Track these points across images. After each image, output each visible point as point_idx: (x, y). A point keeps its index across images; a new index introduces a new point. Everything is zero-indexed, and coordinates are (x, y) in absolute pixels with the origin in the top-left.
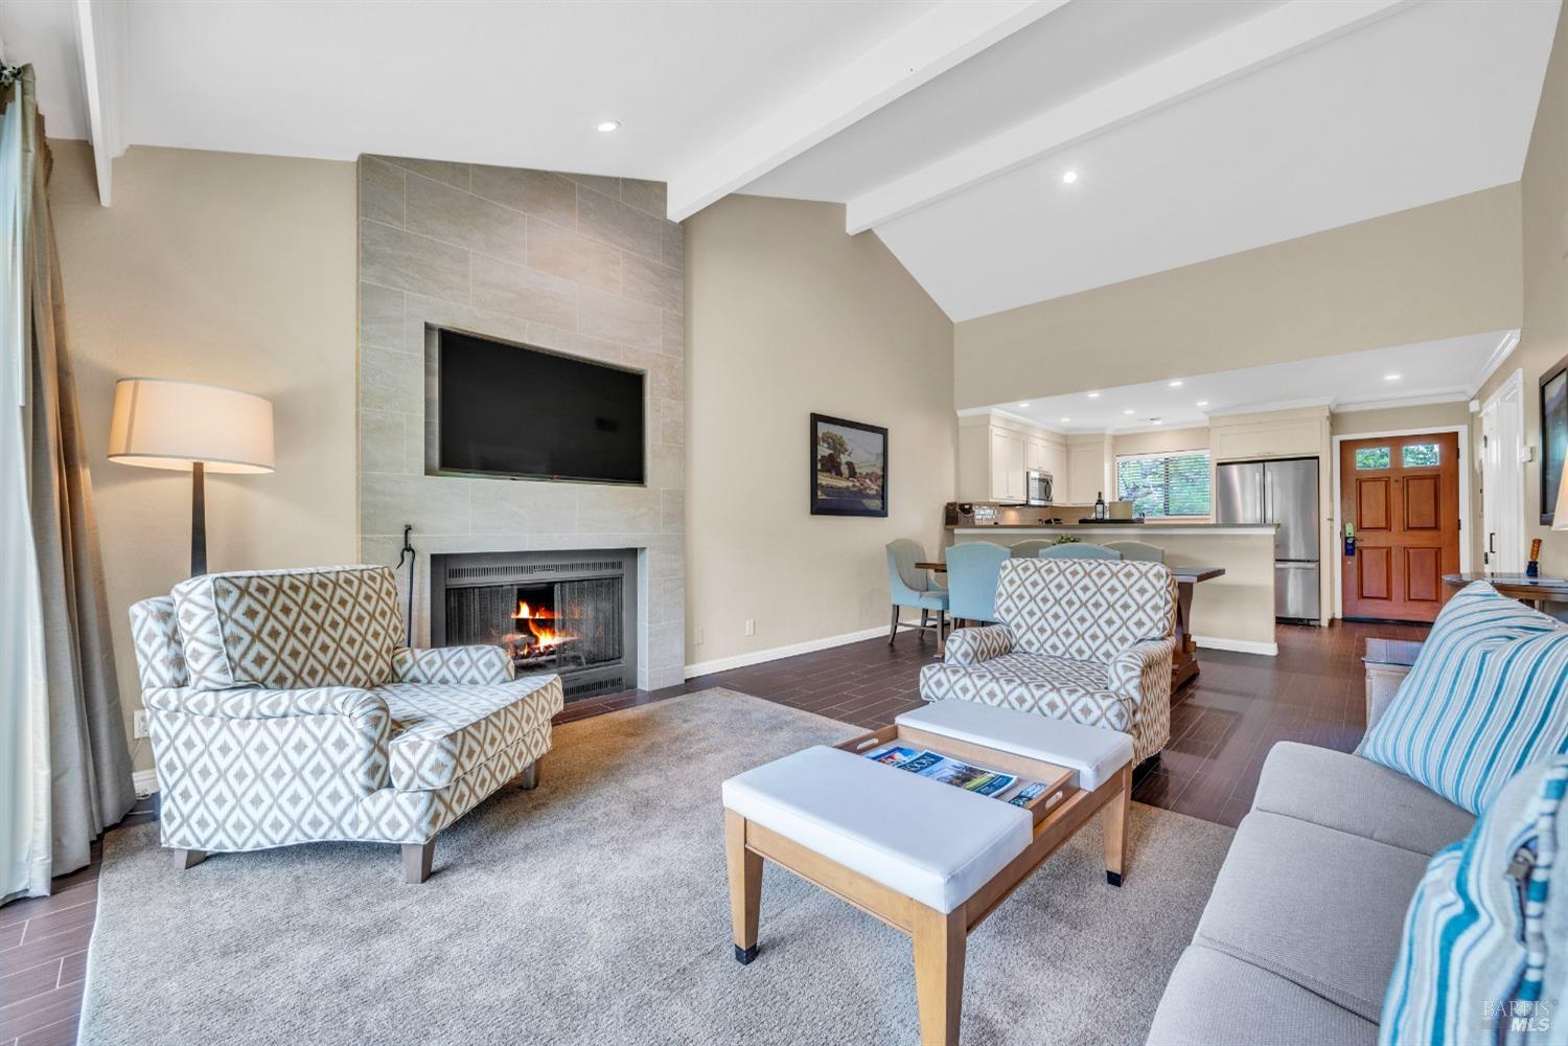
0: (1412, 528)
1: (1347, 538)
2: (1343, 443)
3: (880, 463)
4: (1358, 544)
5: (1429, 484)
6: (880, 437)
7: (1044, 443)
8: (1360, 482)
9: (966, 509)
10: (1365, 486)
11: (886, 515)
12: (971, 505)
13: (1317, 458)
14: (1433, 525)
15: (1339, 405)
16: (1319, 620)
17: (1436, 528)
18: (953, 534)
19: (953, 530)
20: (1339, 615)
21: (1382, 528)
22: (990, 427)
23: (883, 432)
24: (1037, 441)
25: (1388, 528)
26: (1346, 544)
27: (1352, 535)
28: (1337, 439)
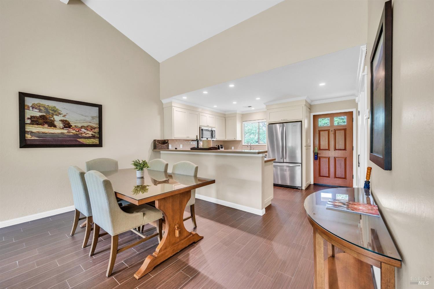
0: (337, 149)
1: (315, 153)
2: (314, 116)
3: (97, 121)
4: (319, 155)
5: (343, 132)
6: (97, 109)
7: (210, 116)
8: (320, 131)
9: (165, 143)
10: (321, 133)
11: (102, 146)
12: (168, 140)
13: (301, 121)
14: (344, 149)
15: (312, 101)
16: (302, 187)
17: (345, 149)
18: (160, 153)
19: (160, 151)
20: (312, 183)
21: (327, 149)
22: (173, 107)
23: (100, 107)
24: (206, 115)
25: (329, 149)
26: (315, 155)
27: (317, 152)
28: (312, 114)
